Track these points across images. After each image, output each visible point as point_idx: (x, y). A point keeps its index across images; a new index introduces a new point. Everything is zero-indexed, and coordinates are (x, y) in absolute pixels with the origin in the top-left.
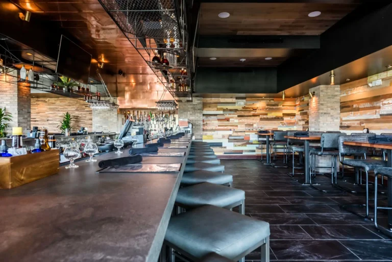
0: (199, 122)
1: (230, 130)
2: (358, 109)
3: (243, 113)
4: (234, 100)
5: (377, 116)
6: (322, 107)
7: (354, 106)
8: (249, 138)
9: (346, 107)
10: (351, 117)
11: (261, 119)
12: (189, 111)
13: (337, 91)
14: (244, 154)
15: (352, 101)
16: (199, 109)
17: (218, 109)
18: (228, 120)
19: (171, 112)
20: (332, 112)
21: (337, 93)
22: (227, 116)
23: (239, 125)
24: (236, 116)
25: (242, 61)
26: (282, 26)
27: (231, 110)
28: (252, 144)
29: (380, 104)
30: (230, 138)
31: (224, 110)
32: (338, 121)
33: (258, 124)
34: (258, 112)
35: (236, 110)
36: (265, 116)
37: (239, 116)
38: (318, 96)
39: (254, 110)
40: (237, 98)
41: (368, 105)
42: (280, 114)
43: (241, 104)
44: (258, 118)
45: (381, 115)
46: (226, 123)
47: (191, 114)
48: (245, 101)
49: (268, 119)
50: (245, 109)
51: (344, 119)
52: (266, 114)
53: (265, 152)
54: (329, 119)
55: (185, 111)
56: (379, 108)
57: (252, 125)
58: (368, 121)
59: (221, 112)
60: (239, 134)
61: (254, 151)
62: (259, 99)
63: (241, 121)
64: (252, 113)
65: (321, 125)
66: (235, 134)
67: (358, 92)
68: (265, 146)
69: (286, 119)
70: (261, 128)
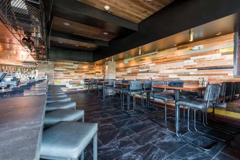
0: (52, 74)
1: (71, 79)
2: (121, 71)
3: (77, 71)
4: (72, 64)
5: (126, 74)
6: (110, 70)
7: (120, 70)
8: (80, 82)
9: (118, 70)
10: (119, 74)
11: (86, 74)
12: (46, 68)
13: (115, 64)
14: (78, 90)
15: (119, 68)
16: (52, 68)
17: (63, 68)
18: (69, 74)
19: (33, 68)
20: (113, 72)
21: (115, 65)
22: (69, 72)
23: (75, 76)
24: (74, 72)
25: (76, 46)
26: (93, 35)
27: (71, 69)
28: (81, 85)
29: (127, 70)
30: (70, 82)
31: (67, 69)
32: (115, 75)
33: (84, 76)
34: (84, 70)
35: (73, 69)
36: (88, 73)
37: (75, 72)
38: (108, 65)
39: (83, 69)
40: (74, 63)
41: (124, 70)
42: (94, 72)
43: (76, 66)
44: (84, 73)
45: (127, 73)
46: (68, 75)
47: (47, 70)
48: (78, 65)
49: (89, 74)
50: (78, 69)
51: (117, 74)
52: (88, 72)
53: (87, 88)
54: (112, 74)
55: (43, 68)
56: (127, 71)
57: (82, 76)
58: (124, 75)
59: (66, 70)
60: (75, 80)
61: (83, 88)
62: (85, 64)
63: (76, 74)
64: (82, 71)
65: (109, 77)
66: (73, 81)
67: (121, 65)
68: (88, 86)
69: (97, 74)
70: (86, 78)
